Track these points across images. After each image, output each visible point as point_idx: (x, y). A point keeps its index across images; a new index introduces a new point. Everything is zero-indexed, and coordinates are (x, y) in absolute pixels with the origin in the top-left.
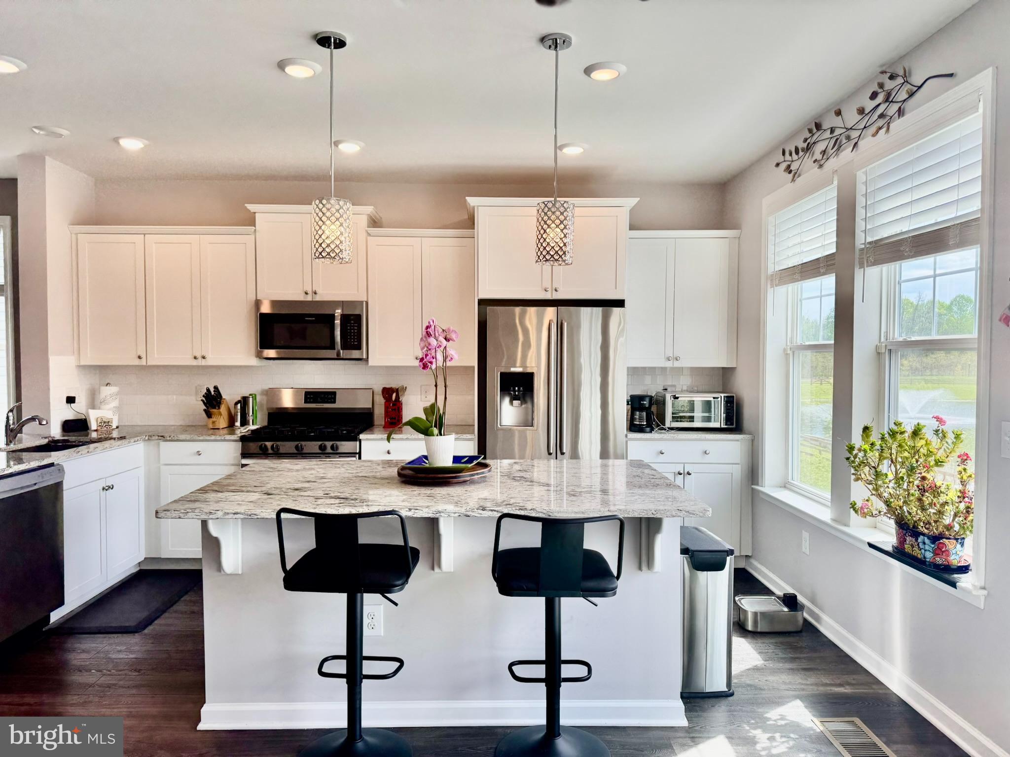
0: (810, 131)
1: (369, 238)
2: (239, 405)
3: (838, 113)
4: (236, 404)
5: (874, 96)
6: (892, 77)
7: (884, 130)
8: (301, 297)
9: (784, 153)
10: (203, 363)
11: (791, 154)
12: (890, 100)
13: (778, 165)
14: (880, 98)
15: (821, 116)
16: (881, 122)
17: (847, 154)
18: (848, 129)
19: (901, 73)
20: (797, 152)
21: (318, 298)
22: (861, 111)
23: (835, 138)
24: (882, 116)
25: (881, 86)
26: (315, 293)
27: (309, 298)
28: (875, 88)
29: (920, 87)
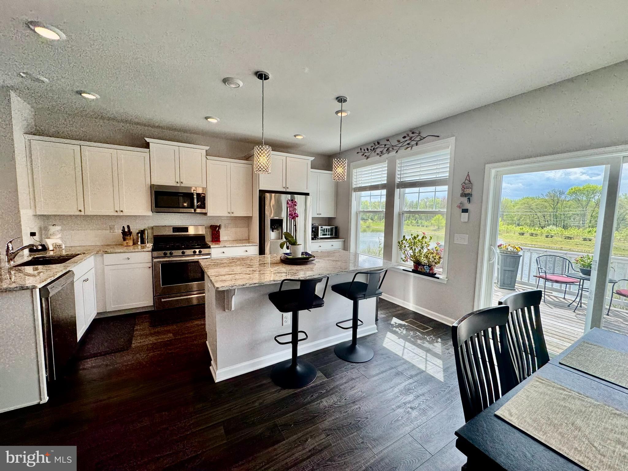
0: (375, 144)
1: (207, 160)
2: (139, 235)
3: (388, 140)
4: (138, 233)
5: (404, 137)
6: (413, 133)
7: (410, 148)
8: (174, 184)
9: (361, 149)
10: (121, 214)
11: (364, 150)
12: (412, 139)
13: (358, 153)
14: (407, 138)
15: (381, 140)
16: (407, 146)
17: (393, 153)
18: (393, 146)
19: (418, 132)
20: (368, 149)
21: (183, 185)
22: (399, 141)
23: (387, 148)
24: (408, 144)
25: (408, 135)
26: (182, 183)
27: (179, 185)
28: (405, 135)
29: (424, 138)
